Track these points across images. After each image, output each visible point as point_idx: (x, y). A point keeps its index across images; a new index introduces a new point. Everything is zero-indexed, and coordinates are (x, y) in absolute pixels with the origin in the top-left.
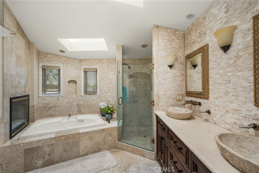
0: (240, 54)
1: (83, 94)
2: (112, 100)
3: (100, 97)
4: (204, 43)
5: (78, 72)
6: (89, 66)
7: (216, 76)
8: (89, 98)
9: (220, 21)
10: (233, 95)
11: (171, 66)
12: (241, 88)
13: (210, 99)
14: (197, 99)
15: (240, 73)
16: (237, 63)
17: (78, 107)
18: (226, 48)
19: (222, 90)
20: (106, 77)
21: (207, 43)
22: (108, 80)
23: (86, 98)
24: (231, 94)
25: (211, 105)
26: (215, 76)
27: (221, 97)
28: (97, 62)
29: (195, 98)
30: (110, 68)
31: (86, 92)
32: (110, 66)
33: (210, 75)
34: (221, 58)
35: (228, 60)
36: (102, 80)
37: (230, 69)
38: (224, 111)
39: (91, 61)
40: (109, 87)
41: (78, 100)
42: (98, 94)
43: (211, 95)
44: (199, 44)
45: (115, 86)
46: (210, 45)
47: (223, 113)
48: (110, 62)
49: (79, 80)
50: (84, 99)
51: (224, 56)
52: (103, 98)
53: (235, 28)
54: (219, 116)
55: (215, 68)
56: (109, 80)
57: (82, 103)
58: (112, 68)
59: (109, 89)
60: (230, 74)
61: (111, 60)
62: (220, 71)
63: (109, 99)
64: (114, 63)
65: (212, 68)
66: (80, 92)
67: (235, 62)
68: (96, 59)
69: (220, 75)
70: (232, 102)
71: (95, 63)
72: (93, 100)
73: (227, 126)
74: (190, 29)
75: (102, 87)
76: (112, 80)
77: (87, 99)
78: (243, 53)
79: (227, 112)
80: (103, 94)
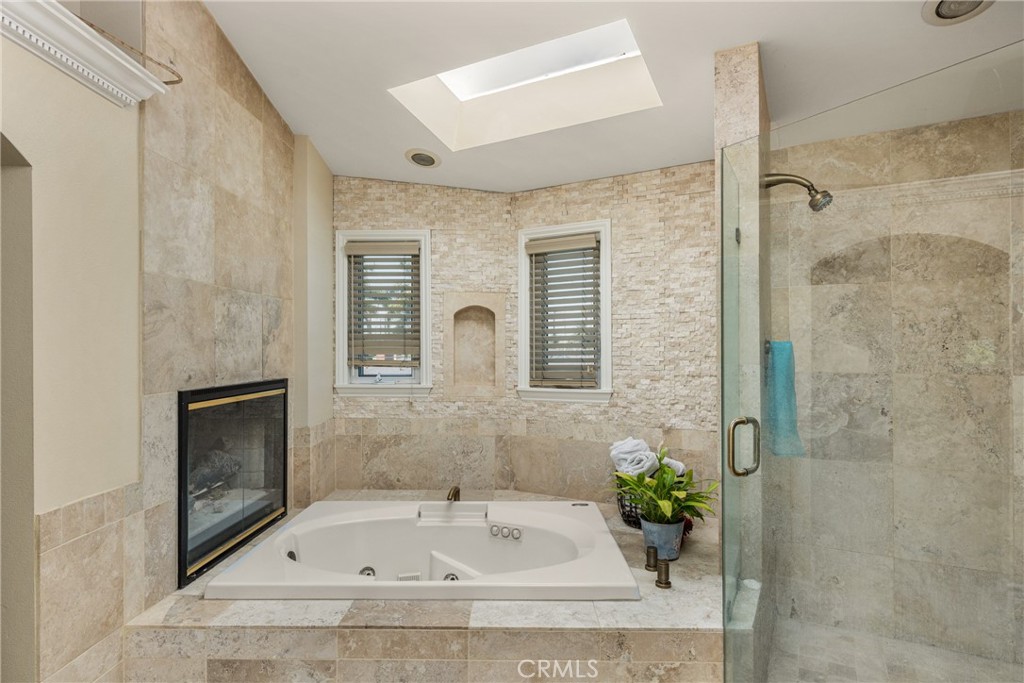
1: (524, 383)
2: (688, 425)
3: (616, 405)
5: (501, 261)
6: (557, 223)
8: (557, 406)
17: (501, 449)
20: (652, 282)
22: (668, 300)
23: (541, 404)
28: (602, 195)
30: (679, 222)
31: (542, 373)
32: (678, 208)
36: (630, 302)
39: (567, 196)
40: (674, 346)
41: (502, 415)
42: (606, 386)
45: (708, 335)
48: (676, 183)
49: (508, 307)
50: (532, 409)
52: (634, 409)
56: (670, 300)
57: (519, 429)
58: (693, 223)
59: (670, 355)
61: (683, 175)
63: (673, 421)
64: (702, 189)
66: (510, 370)
68: (596, 180)
71: (589, 205)
72: (577, 419)
75: (628, 341)
76: (688, 299)
77: (543, 414)
80: (634, 387)
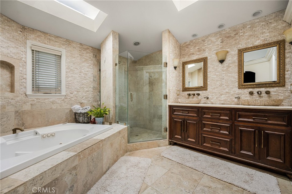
0: (230, 65)
1: (29, 92)
2: (86, 102)
3: (67, 98)
4: (203, 56)
5: (18, 48)
6: (45, 44)
7: (214, 76)
8: (45, 99)
9: (217, 46)
10: (225, 86)
11: (175, 68)
12: (230, 82)
13: (208, 90)
14: (195, 91)
15: (230, 74)
16: (228, 69)
17: (18, 116)
18: (222, 61)
19: (218, 83)
20: (77, 69)
21: (206, 56)
22: (81, 74)
23: (37, 99)
24: (224, 85)
25: (209, 94)
26: (212, 76)
27: (217, 88)
28: (62, 42)
29: (193, 92)
30: (84, 57)
31: (36, 88)
32: (84, 54)
33: (208, 76)
34: (217, 66)
35: (222, 67)
36: (71, 72)
37: (224, 73)
38: (220, 95)
39: (49, 37)
40: (83, 84)
41: (18, 103)
42: (64, 93)
43: (209, 87)
44: (198, 56)
45: (90, 83)
46: (208, 58)
47: (219, 96)
48: (84, 48)
49: (21, 65)
50: (34, 101)
51: (220, 66)
52: (72, 99)
53: (228, 52)
54: (215, 98)
55: (213, 72)
56: (82, 74)
57: (27, 107)
58: (87, 58)
59: (82, 86)
60: (224, 75)
61: (85, 47)
62: (217, 74)
63: (83, 101)
64: (89, 52)
65: (210, 72)
66: (22, 87)
67: (227, 69)
68: (61, 38)
69: (217, 76)
70: (224, 89)
71: (58, 43)
72: (53, 103)
73: (221, 102)
74: (187, 43)
75: (70, 82)
76: (86, 74)
77: (39, 102)
78: (232, 65)
79: (221, 95)
80: (72, 94)
